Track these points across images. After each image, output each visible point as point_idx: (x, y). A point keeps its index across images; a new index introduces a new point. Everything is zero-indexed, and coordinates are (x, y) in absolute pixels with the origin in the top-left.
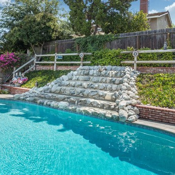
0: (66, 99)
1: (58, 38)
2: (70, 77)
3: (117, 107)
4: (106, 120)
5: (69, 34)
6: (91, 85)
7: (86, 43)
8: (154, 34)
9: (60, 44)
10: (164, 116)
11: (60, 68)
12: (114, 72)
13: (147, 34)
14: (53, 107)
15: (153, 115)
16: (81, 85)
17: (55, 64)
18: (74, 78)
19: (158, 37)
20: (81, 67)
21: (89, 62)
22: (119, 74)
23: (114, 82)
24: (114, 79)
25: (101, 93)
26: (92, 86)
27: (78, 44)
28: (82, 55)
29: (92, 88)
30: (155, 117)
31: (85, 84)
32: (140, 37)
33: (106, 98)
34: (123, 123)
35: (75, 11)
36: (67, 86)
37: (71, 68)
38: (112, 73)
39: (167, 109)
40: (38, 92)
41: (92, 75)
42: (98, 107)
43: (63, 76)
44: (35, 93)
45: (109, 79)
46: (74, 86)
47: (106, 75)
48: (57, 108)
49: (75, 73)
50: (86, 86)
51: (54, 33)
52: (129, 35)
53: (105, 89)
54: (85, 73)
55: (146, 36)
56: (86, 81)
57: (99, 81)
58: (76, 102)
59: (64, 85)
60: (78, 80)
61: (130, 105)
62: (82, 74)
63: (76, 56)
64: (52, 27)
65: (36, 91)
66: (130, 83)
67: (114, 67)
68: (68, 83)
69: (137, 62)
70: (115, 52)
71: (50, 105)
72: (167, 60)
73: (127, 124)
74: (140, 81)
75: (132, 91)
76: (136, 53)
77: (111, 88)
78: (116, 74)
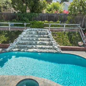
22: (45, 33)
24: (45, 36)
36: (25, 40)
44: (14, 46)
50: (35, 40)
61: (58, 47)
76: (50, 24)
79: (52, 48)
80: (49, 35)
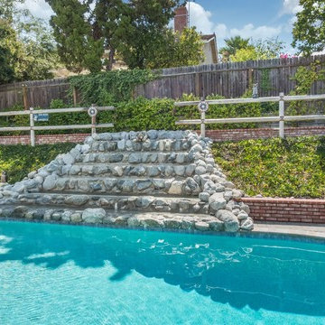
0: (91, 203)
1: (26, 77)
2: (78, 157)
3: (207, 206)
4: (198, 233)
5: (45, 70)
6: (131, 168)
7: (95, 86)
8: (225, 69)
9: (33, 88)
10: (293, 213)
11: (43, 140)
12: (169, 142)
13: (214, 70)
14: (69, 223)
15: (273, 212)
16: (109, 171)
17: (32, 132)
18: (87, 158)
19: (234, 75)
20: (94, 135)
21: (111, 125)
22: (178, 145)
23: (173, 161)
24: (173, 155)
25: (158, 182)
26: (134, 170)
27: (76, 88)
28: (93, 110)
29: (134, 174)
30: (277, 215)
31: (117, 168)
32: (201, 75)
33: (171, 191)
34: (233, 234)
35: (68, 16)
36: (76, 174)
37: (70, 138)
38: (165, 143)
39: (292, 199)
40: (15, 194)
41: (124, 150)
42: (167, 211)
43: (59, 156)
44: (9, 195)
45: (162, 155)
46: (92, 175)
47: (152, 149)
48: (81, 223)
49: (86, 147)
50: (120, 173)
51: (18, 64)
52: (181, 70)
53: (161, 175)
54: (109, 146)
55: (212, 74)
56: (115, 162)
57: (144, 160)
58: (116, 206)
59: (68, 174)
60: (96, 160)
61: (231, 199)
62: (101, 149)
63: (76, 113)
64: (13, 51)
65: (9, 192)
66: (207, 159)
67: (161, 133)
68: (76, 168)
69: (207, 121)
70: (159, 104)
71: (60, 219)
72: (253, 116)
73: (242, 236)
74: (218, 155)
75: (216, 174)
76: (203, 104)
77: (174, 171)
78: (173, 145)
79: (197, 206)
80: (196, 150)
